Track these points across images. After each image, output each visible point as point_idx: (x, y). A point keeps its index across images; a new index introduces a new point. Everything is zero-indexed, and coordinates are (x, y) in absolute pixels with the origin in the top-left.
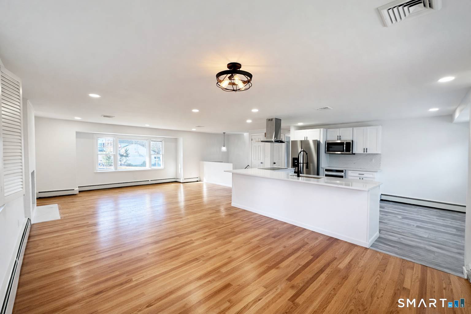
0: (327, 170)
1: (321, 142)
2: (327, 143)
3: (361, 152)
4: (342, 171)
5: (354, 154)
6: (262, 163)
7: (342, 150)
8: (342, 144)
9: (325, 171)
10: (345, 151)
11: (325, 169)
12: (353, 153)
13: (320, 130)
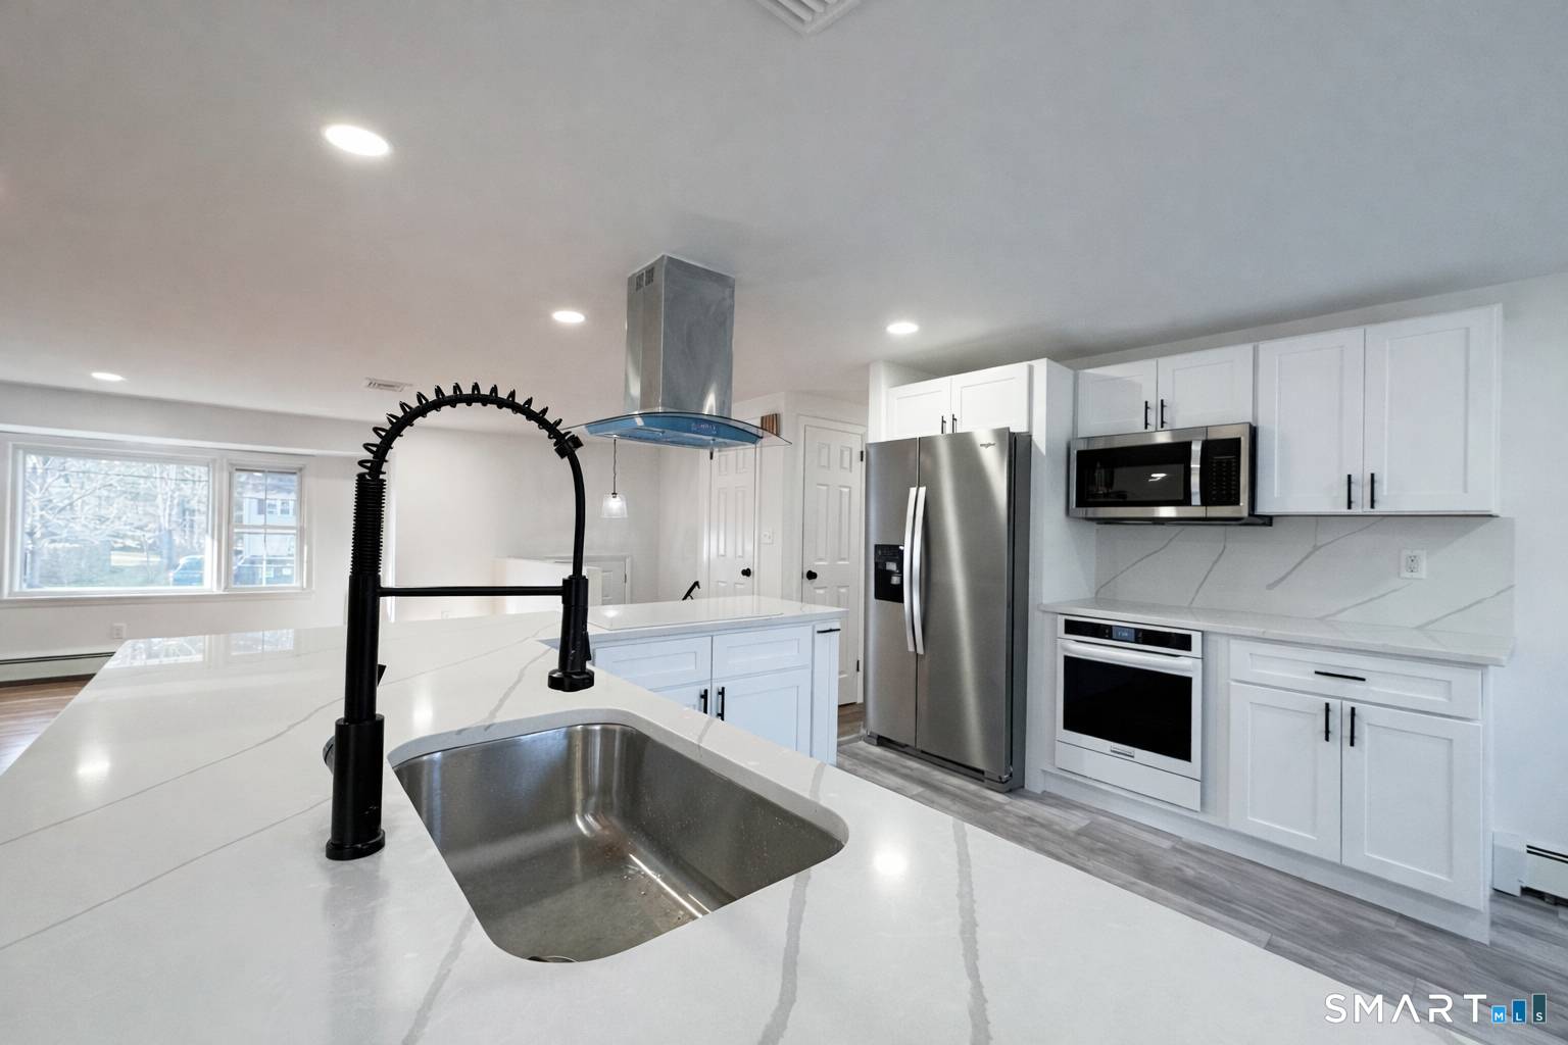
0: (1073, 627)
1: (1040, 440)
2: (1080, 453)
3: (1331, 502)
4: (1182, 642)
5: (1268, 520)
6: (747, 573)
7: (1181, 498)
8: (1176, 453)
9: (1068, 631)
10: (1196, 499)
11: (1061, 621)
12: (1263, 508)
13: (1031, 370)
